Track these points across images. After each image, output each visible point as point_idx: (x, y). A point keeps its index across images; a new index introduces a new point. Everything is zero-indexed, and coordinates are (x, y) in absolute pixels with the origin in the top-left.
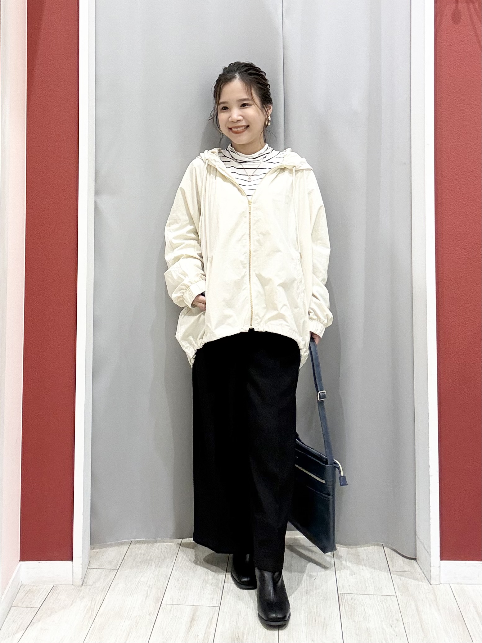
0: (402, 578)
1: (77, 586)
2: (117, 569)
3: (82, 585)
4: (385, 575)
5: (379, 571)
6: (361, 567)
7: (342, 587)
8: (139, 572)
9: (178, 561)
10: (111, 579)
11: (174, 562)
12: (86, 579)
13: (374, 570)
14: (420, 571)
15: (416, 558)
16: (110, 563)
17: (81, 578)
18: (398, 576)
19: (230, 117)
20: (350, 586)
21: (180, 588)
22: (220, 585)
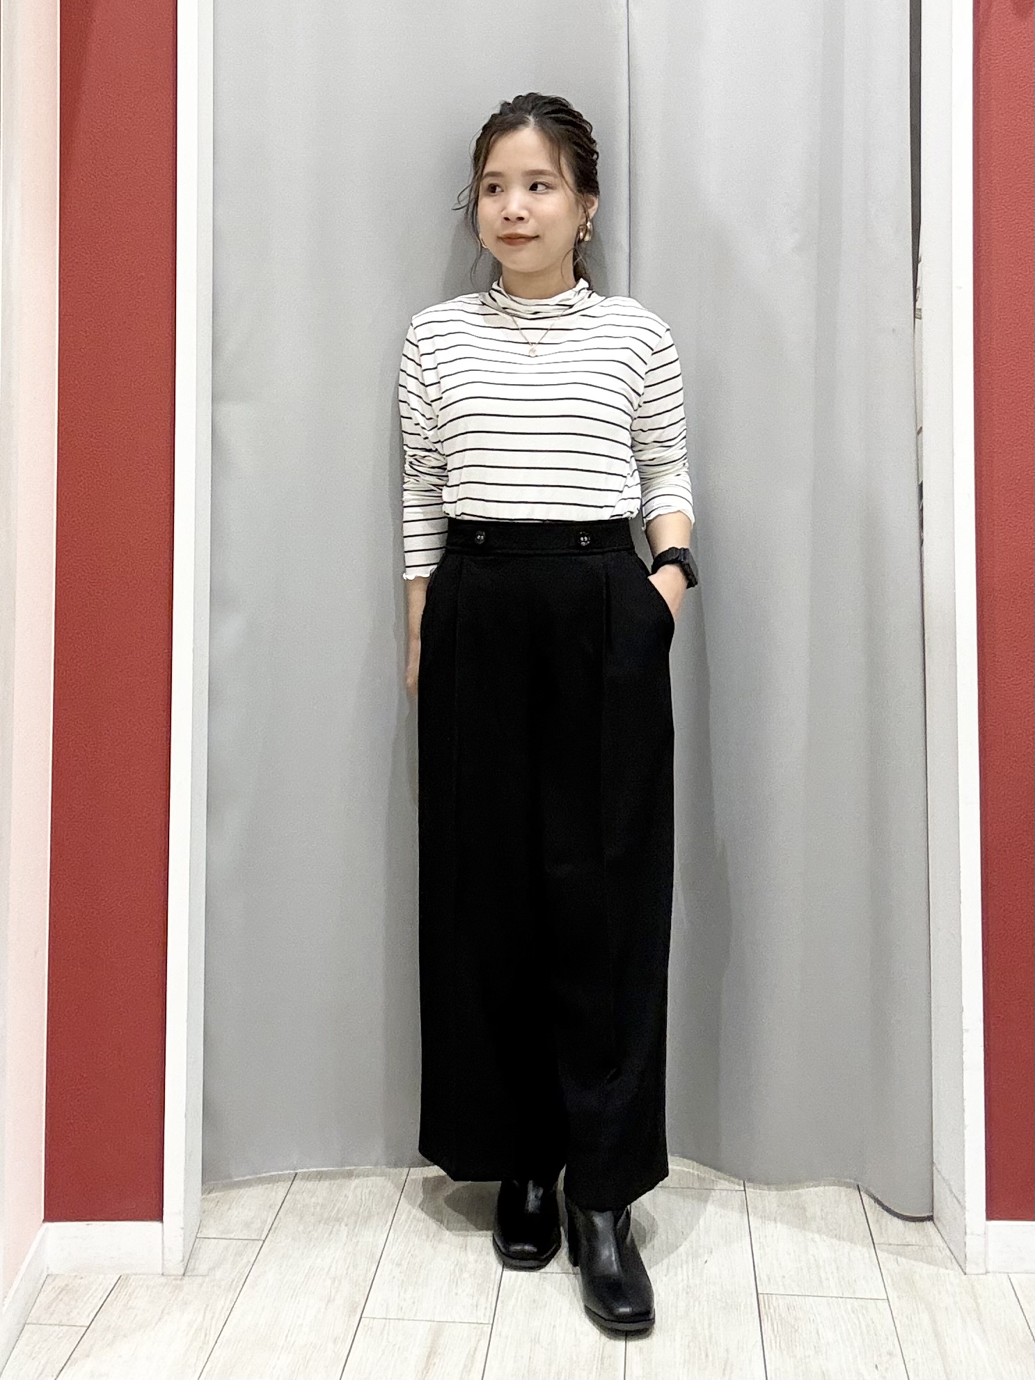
0: (902, 1260)
1: (172, 1277)
2: (263, 1238)
3: (184, 1275)
4: (862, 1253)
5: (849, 1244)
6: (810, 1235)
7: (766, 1280)
8: (312, 1246)
9: (399, 1220)
10: (249, 1262)
11: (389, 1223)
12: (192, 1261)
13: (838, 1242)
14: (943, 1245)
15: (932, 1216)
16: (247, 1225)
17: (181, 1258)
18: (891, 1255)
19: (504, 209)
20: (784, 1277)
21: (403, 1281)
22: (493, 1276)
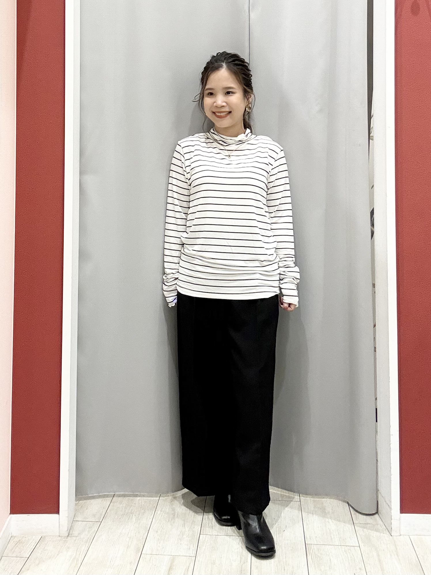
0: (365, 530)
1: (63, 537)
2: (101, 521)
3: (68, 536)
4: (349, 527)
5: (343, 523)
6: (327, 520)
7: (309, 538)
8: (121, 524)
9: (157, 514)
10: (95, 530)
11: (153, 515)
12: (71, 531)
13: (338, 522)
14: (382, 524)
15: (378, 511)
16: (94, 516)
17: (67, 529)
18: (361, 528)
19: (215, 102)
20: (316, 537)
21: (159, 539)
22: (196, 537)
